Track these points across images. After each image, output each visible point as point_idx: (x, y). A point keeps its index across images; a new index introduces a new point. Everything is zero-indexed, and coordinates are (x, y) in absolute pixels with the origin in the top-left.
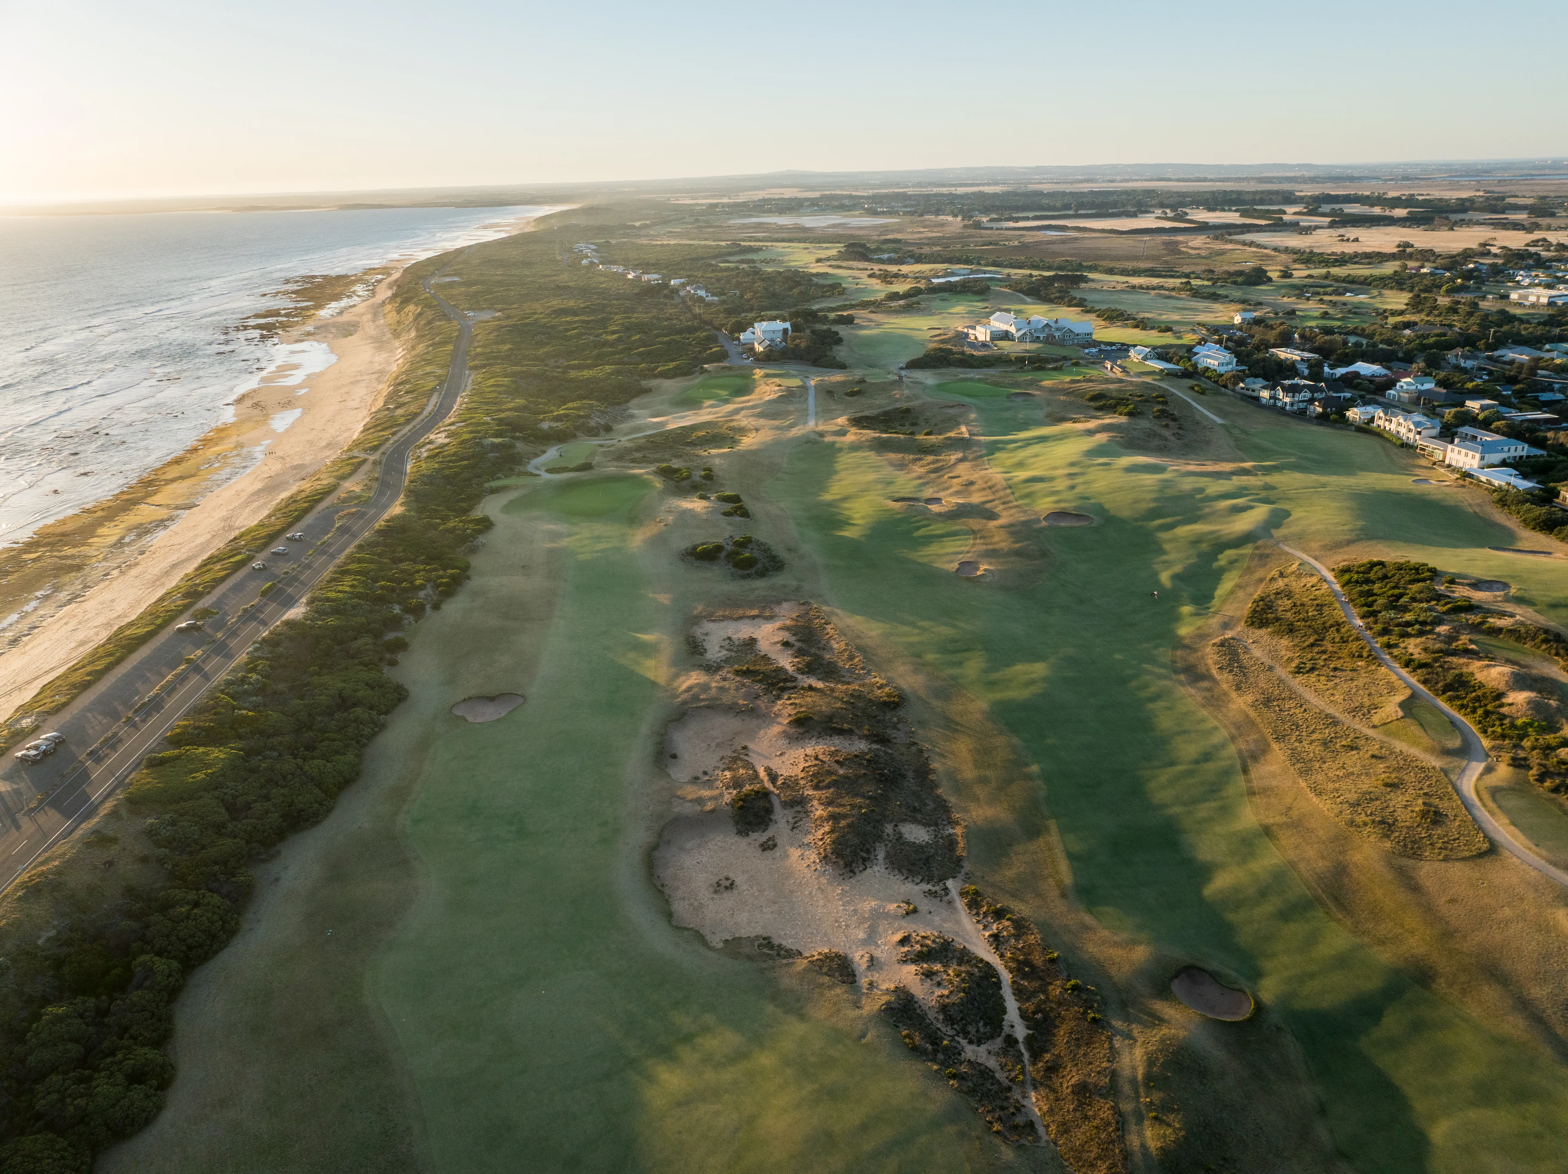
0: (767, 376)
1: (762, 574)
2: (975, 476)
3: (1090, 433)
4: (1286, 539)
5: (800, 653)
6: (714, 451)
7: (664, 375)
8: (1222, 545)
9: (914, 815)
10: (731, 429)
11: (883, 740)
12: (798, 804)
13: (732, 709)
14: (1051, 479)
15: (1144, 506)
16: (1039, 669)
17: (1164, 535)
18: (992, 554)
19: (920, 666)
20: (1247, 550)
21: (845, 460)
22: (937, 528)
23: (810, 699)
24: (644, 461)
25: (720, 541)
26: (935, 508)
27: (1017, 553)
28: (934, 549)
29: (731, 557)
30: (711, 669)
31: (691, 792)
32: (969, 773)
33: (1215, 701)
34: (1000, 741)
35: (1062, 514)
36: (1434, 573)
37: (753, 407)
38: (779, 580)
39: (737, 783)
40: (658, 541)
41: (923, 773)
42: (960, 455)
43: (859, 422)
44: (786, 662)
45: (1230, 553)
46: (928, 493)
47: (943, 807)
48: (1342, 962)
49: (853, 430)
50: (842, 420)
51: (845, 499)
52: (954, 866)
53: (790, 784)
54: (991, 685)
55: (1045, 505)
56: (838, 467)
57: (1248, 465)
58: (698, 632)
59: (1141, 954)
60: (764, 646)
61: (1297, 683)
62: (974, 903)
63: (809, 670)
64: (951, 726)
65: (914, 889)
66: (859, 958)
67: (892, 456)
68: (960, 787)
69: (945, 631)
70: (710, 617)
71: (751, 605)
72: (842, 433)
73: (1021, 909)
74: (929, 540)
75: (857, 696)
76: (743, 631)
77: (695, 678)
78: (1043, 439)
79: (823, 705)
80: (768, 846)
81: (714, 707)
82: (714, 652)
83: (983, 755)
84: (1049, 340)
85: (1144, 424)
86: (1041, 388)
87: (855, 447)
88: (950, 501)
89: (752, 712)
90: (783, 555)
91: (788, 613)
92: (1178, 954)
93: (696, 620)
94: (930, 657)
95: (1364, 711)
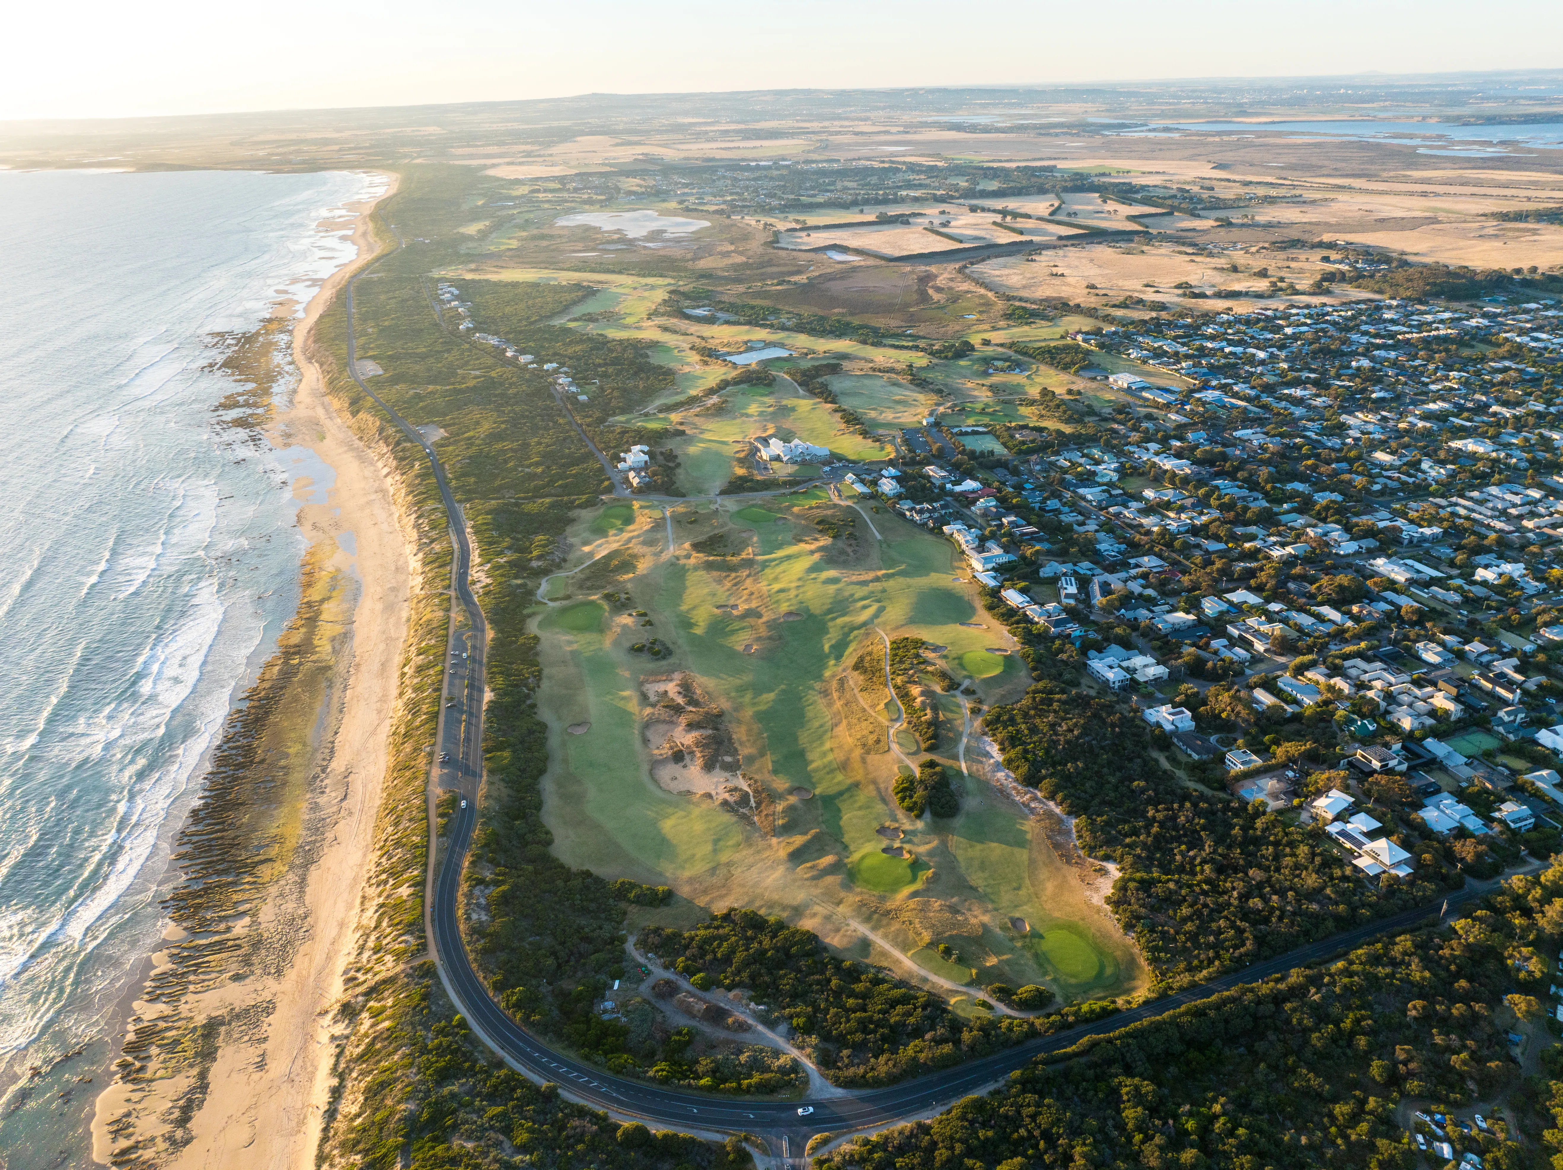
0: (641, 507)
1: (664, 658)
2: (754, 589)
3: (812, 552)
4: (878, 625)
5: (685, 696)
6: (626, 577)
7: (580, 506)
8: (854, 628)
9: (727, 753)
10: (630, 555)
11: (717, 729)
12: (692, 753)
13: (664, 722)
14: (788, 590)
15: (826, 607)
16: (772, 696)
17: (830, 624)
18: (759, 639)
19: (729, 699)
20: (862, 631)
21: (692, 578)
22: (736, 625)
23: (691, 716)
24: (593, 588)
25: (644, 641)
26: (735, 612)
27: (770, 638)
28: (734, 638)
29: (650, 650)
30: (653, 705)
31: (656, 752)
32: (744, 738)
33: (830, 705)
34: (755, 726)
35: (790, 614)
36: (923, 644)
37: (638, 536)
38: (672, 660)
39: (671, 748)
40: (616, 643)
41: (730, 739)
42: (746, 573)
43: (697, 547)
44: (680, 700)
45: (856, 632)
46: (732, 602)
47: (736, 750)
48: (839, 783)
49: (695, 554)
50: (687, 545)
51: (694, 608)
52: (739, 768)
53: (688, 747)
54: (754, 704)
55: (784, 608)
56: (688, 583)
57: (880, 573)
58: (644, 689)
59: (787, 785)
60: (671, 694)
61: (859, 696)
62: (744, 776)
63: (689, 703)
64: (739, 722)
65: (728, 775)
66: (713, 793)
67: (715, 574)
68: (741, 743)
69: (738, 682)
70: (647, 681)
71: (662, 674)
72: (688, 557)
73: (756, 777)
74: (733, 632)
75: (707, 713)
76: (661, 687)
77: (648, 710)
78: (789, 557)
79: (696, 718)
80: (685, 766)
81: (658, 721)
82: (653, 698)
83: (749, 731)
84: (804, 463)
85: (840, 544)
86: (792, 514)
87: (696, 568)
88: (743, 607)
89: (672, 722)
90: (671, 646)
91: (677, 676)
92: (797, 785)
93: (642, 684)
94: (733, 694)
95: (873, 706)
